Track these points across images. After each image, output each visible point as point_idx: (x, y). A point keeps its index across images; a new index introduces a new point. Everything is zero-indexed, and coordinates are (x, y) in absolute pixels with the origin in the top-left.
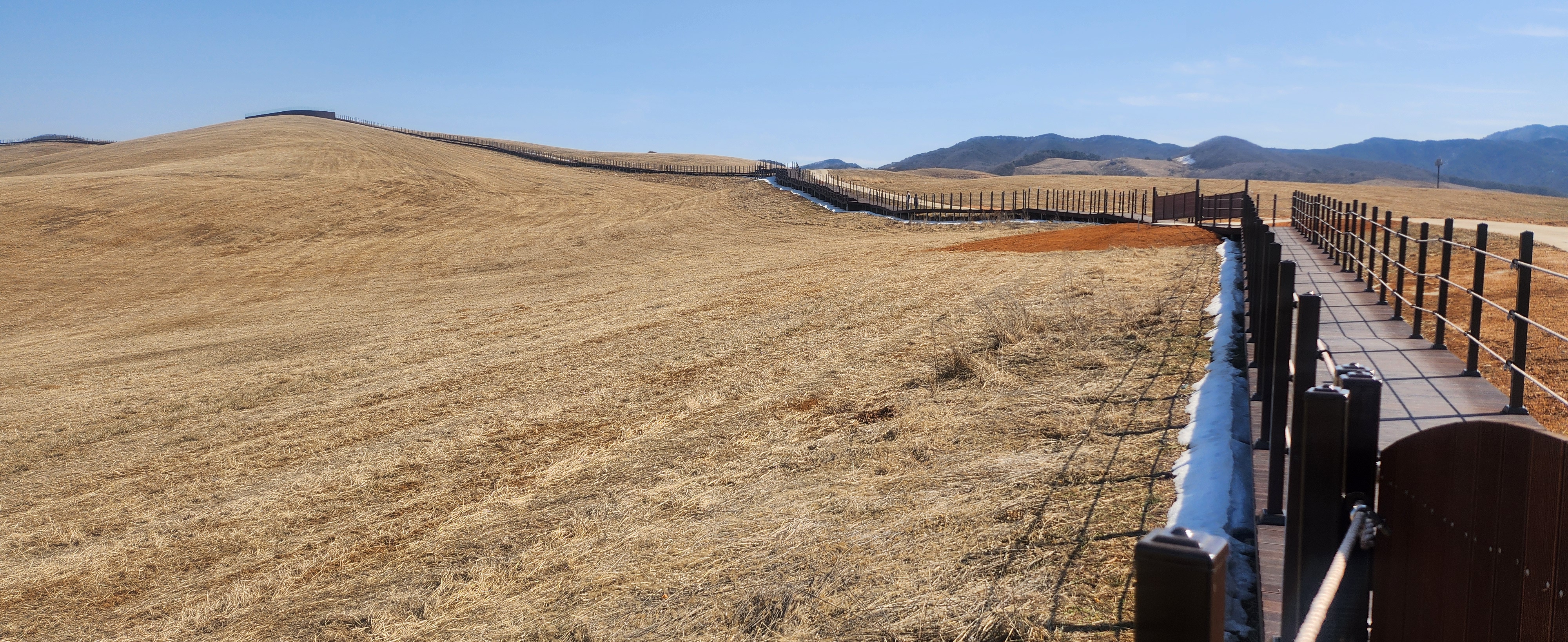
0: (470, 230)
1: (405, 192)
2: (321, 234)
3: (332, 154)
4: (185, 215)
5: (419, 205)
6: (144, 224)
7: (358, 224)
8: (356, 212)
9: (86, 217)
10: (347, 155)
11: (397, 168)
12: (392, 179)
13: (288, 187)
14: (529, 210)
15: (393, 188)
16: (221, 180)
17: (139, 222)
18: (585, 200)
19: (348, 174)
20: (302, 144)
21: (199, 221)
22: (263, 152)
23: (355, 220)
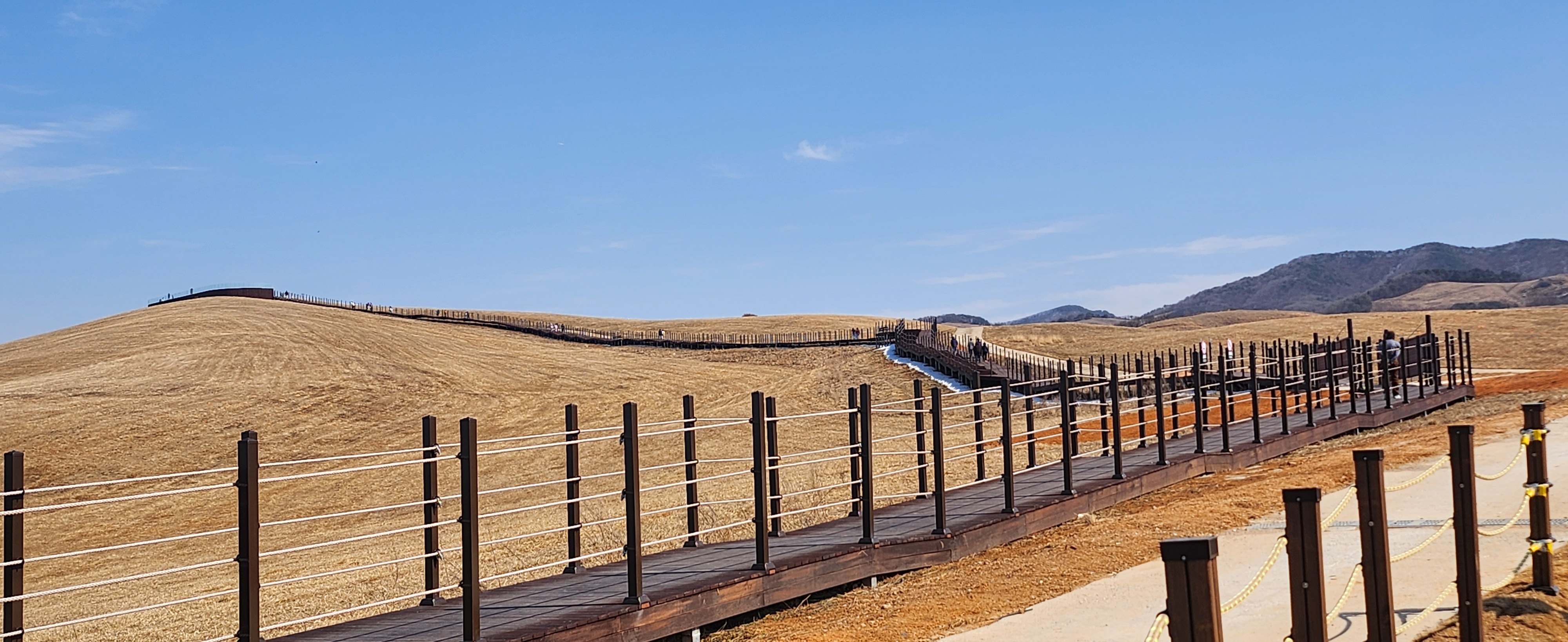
1: (341, 402)
3: (249, 351)
5: (357, 420)
10: (270, 351)
11: (340, 367)
12: (327, 383)
15: (325, 397)
20: (209, 340)
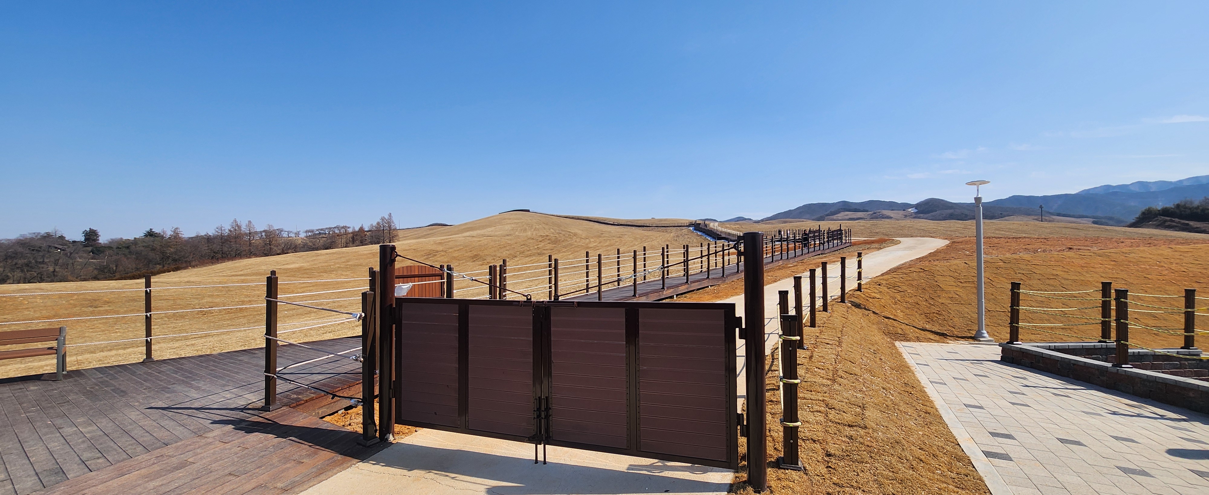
0: (570, 253)
1: (549, 239)
2: (516, 257)
3: (525, 226)
4: (471, 251)
6: (457, 255)
7: (529, 252)
8: (529, 248)
9: (439, 253)
10: (530, 226)
11: (548, 230)
12: (545, 234)
13: (507, 239)
14: (595, 244)
15: (545, 238)
16: (485, 238)
17: (456, 254)
18: (617, 240)
19: (529, 233)
20: (515, 223)
21: (475, 253)
22: (501, 226)
23: (528, 251)
